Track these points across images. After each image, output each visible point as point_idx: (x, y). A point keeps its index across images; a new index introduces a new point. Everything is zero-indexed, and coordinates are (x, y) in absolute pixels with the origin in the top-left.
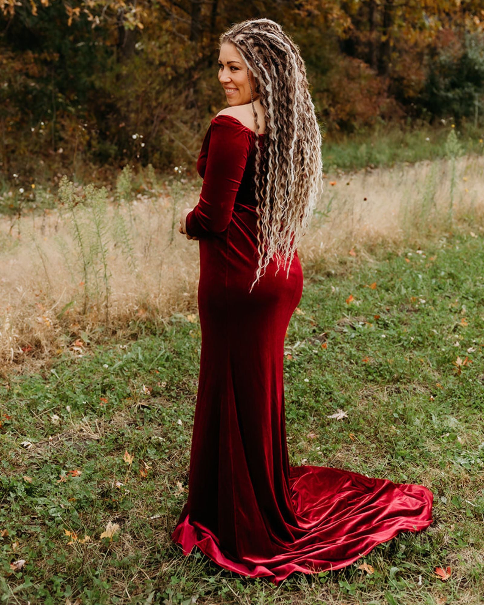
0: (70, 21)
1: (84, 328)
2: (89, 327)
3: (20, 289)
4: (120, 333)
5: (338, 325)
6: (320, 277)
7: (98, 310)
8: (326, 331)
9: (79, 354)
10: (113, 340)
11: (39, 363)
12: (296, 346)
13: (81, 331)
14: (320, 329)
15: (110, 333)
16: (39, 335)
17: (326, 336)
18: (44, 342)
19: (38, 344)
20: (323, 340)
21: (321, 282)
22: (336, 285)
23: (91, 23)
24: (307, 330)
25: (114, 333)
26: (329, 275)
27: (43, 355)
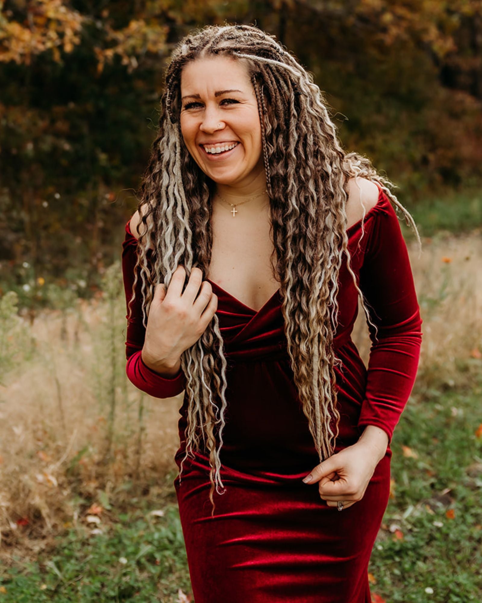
0: (100, 67)
1: (102, 487)
2: (109, 485)
3: (18, 430)
4: (154, 491)
5: (468, 474)
6: (434, 392)
7: (125, 457)
8: (452, 486)
9: (96, 527)
10: (143, 503)
11: (38, 546)
12: (407, 514)
13: (99, 492)
14: (440, 481)
15: (139, 492)
16: (37, 501)
17: (452, 494)
18: (45, 511)
19: (37, 516)
20: (446, 501)
21: (435, 400)
22: (458, 404)
23: (126, 67)
24: (422, 484)
25: (146, 492)
26: (446, 388)
27: (44, 532)
